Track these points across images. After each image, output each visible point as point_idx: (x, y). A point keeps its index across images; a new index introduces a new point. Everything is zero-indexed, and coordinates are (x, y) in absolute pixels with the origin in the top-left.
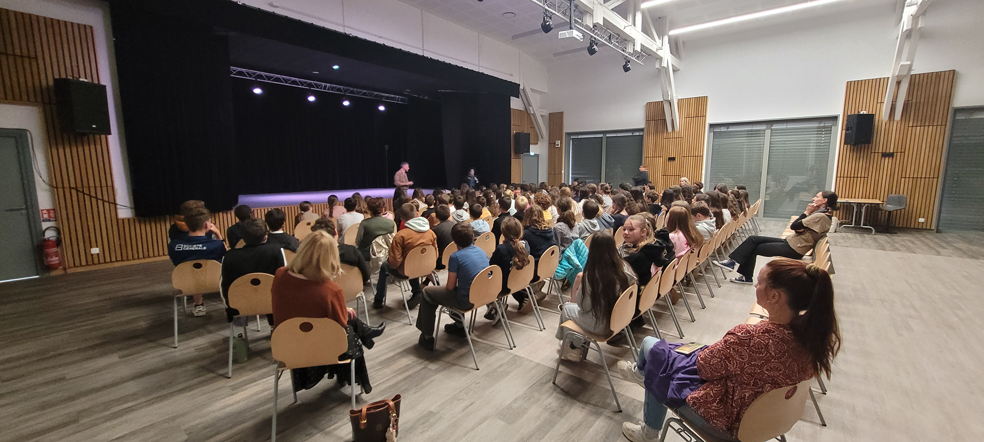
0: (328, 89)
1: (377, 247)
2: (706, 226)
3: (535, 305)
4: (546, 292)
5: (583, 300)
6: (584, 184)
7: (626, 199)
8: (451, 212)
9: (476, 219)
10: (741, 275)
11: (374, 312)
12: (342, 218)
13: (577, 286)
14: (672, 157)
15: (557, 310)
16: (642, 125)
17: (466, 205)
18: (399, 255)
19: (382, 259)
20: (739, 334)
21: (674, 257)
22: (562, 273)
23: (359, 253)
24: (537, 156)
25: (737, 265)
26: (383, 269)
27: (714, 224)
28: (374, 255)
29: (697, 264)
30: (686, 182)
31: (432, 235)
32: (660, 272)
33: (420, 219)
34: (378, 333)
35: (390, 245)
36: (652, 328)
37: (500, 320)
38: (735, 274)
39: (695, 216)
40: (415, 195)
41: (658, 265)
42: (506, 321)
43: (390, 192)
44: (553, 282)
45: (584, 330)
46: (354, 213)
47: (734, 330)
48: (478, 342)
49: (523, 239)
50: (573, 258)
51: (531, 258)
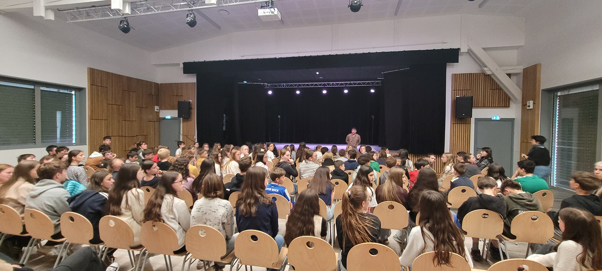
0: (335, 85)
24: (510, 120)
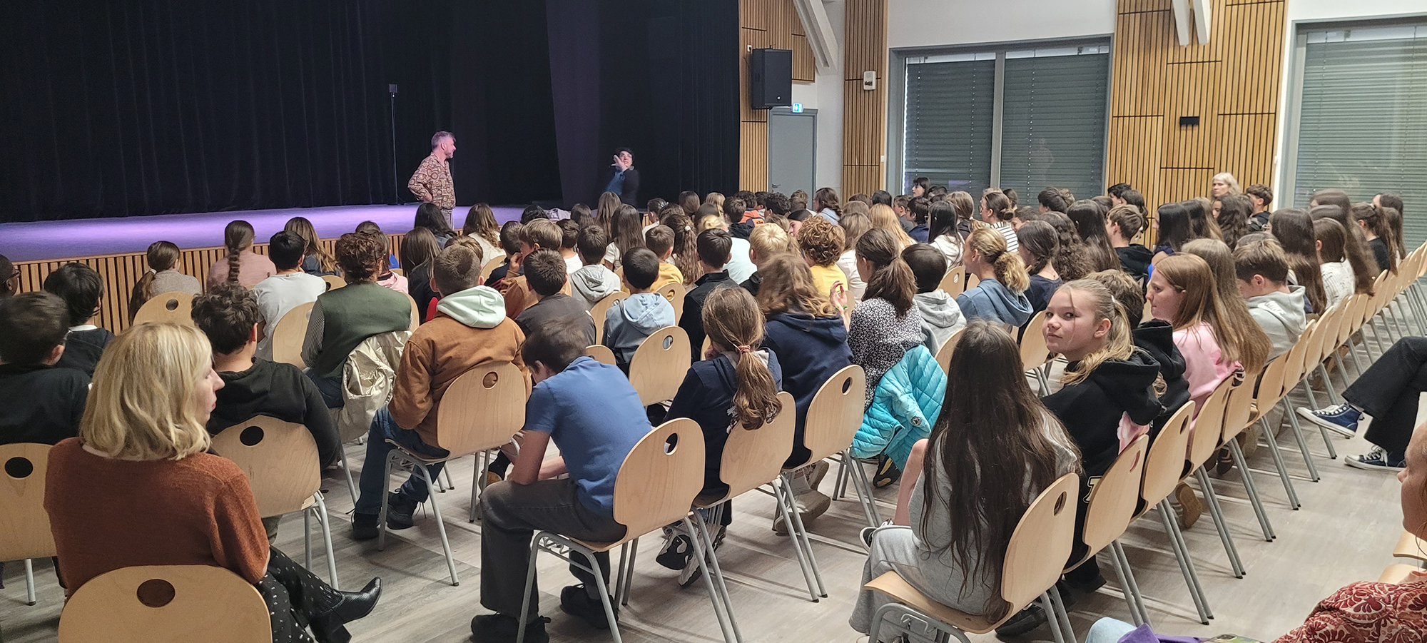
1: (361, 371)
2: (1278, 310)
3: (797, 530)
4: (831, 494)
5: (927, 516)
6: (942, 192)
7: (1055, 234)
8: (569, 271)
9: (637, 292)
10: (1377, 448)
11: (352, 549)
12: (265, 290)
13: (913, 477)
14: (1191, 115)
15: (856, 542)
16: (1104, 25)
17: (613, 253)
18: (420, 392)
19: (375, 401)
20: (1350, 610)
21: (1185, 395)
22: (874, 442)
23: (311, 385)
24: (811, 114)
25: (1366, 422)
26: (377, 430)
27: (1301, 306)
28: (355, 390)
29: (1253, 415)
30: (1229, 185)
31: (514, 335)
32: (1144, 439)
33: (479, 293)
34: (362, 609)
35: (397, 363)
36: (1122, 595)
37: (699, 572)
38: (1358, 444)
39: (1249, 281)
40: (472, 224)
41: (1138, 420)
42: (715, 575)
43: (404, 216)
44: (850, 469)
45: (931, 599)
46: (299, 275)
47: (1337, 599)
48: (639, 631)
49: (764, 345)
50: (903, 398)
51: (787, 401)
